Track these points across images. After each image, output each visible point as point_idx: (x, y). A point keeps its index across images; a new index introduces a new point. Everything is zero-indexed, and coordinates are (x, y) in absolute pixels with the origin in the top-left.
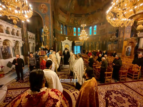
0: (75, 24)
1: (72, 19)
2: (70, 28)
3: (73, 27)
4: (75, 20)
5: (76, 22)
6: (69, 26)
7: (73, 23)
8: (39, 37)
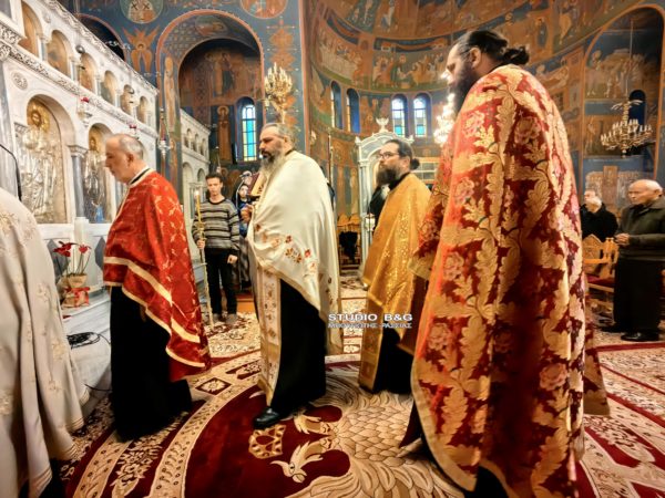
1: (383, 66)
4: (398, 65)
5: (402, 76)
6: (369, 95)
7: (385, 81)
8: (227, 140)
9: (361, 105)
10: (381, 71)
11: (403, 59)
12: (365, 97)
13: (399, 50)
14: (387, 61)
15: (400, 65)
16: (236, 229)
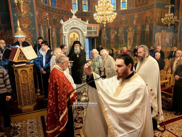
16: (8, 82)
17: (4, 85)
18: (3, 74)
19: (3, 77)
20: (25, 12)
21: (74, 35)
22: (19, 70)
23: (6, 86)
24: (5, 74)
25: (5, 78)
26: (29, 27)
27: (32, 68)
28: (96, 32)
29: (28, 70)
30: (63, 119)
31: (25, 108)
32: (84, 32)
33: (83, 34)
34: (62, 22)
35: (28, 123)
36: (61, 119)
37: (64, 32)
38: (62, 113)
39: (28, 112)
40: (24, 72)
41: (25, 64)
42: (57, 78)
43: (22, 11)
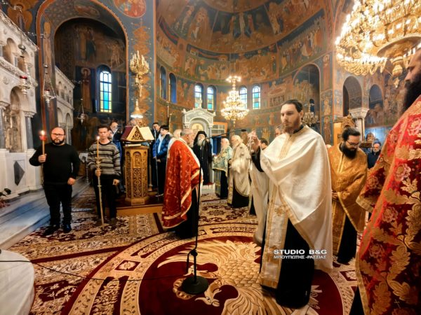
0: (200, 77)
1: (191, 63)
2: (185, 85)
3: (194, 84)
4: (199, 65)
5: (202, 73)
6: (182, 80)
7: (192, 73)
8: (88, 95)
9: (177, 86)
10: (190, 66)
11: (202, 62)
12: (180, 81)
13: (200, 55)
14: (193, 61)
15: (201, 65)
16: (118, 162)
17: (112, 165)
18: (113, 151)
19: (112, 156)
20: (144, 97)
21: (198, 127)
22: (132, 152)
23: (115, 166)
24: (116, 151)
25: (115, 157)
26: (146, 112)
27: (147, 151)
28: (222, 131)
29: (142, 152)
30: (185, 201)
31: (134, 200)
32: (210, 124)
33: (208, 126)
34: (184, 111)
35: (137, 218)
36: (182, 202)
37: (186, 122)
38: (184, 193)
39: (138, 205)
40: (137, 154)
41: (140, 145)
42: (181, 150)
43: (141, 96)
